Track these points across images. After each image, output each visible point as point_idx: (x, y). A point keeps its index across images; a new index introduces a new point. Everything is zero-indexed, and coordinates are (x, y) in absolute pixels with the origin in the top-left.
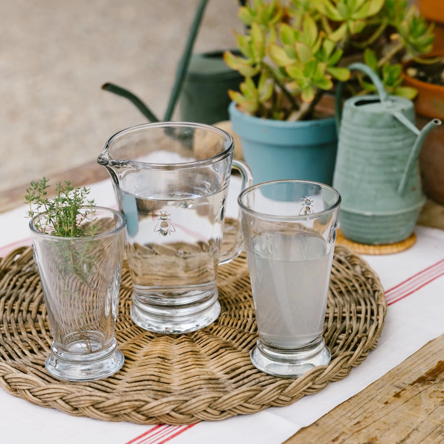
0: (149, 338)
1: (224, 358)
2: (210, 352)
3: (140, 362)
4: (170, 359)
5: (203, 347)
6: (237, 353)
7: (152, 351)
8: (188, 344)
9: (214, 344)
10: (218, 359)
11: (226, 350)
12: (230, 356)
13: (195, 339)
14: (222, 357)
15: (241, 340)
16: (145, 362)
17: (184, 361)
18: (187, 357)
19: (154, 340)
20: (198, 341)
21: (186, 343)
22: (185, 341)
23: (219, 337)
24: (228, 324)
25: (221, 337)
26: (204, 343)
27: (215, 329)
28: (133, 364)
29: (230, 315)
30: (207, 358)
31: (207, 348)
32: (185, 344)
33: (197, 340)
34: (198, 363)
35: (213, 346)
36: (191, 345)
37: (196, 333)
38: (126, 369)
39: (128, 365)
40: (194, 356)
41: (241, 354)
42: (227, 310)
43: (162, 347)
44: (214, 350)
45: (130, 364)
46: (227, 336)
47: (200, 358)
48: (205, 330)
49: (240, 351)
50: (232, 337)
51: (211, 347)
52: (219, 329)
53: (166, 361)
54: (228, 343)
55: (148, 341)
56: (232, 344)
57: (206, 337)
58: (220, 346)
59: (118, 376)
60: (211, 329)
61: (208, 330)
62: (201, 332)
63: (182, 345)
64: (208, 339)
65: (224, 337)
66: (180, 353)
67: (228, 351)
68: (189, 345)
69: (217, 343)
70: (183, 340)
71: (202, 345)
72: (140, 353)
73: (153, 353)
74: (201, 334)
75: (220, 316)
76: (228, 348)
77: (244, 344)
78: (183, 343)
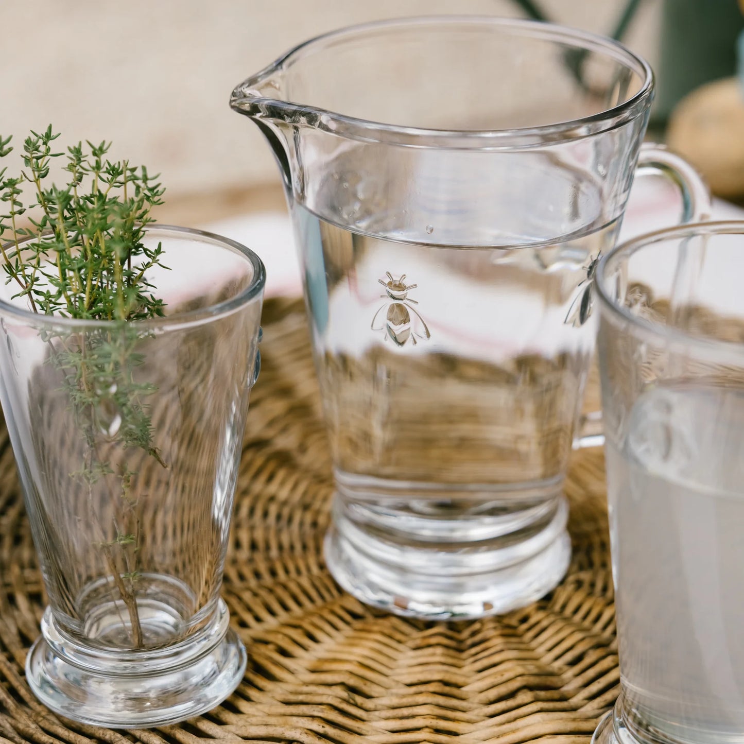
0: (348, 617)
1: (520, 723)
2: (493, 694)
3: (290, 688)
4: (373, 694)
5: (480, 671)
6: (563, 715)
7: (335, 660)
8: (443, 655)
9: (511, 669)
10: (503, 724)
11: (537, 700)
12: (539, 722)
13: (469, 642)
14: (515, 719)
15: (591, 673)
16: (301, 693)
17: (405, 712)
18: (420, 699)
19: (358, 624)
20: (473, 651)
21: (439, 650)
22: (438, 645)
23: (533, 650)
24: (576, 611)
25: (541, 650)
26: (486, 662)
27: (533, 620)
28: (269, 691)
29: (592, 585)
30: (476, 712)
31: (490, 677)
32: (434, 655)
33: (474, 645)
34: (443, 724)
35: (507, 676)
36: (450, 661)
37: (477, 626)
38: (243, 705)
39: (252, 693)
40: (441, 700)
41: (574, 720)
42: (591, 565)
43: (367, 652)
44: (503, 690)
45: (260, 689)
46: (557, 651)
47: (454, 709)
48: (506, 621)
49: (574, 709)
50: (569, 657)
51: (499, 679)
52: (544, 623)
53: (359, 699)
54: (552, 674)
55: (340, 624)
56: (563, 680)
57: (497, 642)
58: (524, 683)
59: (206, 726)
60: (524, 620)
61: (514, 621)
62: (491, 625)
63: (425, 655)
64: (502, 651)
65: (550, 650)
66: (409, 681)
67: (540, 705)
68: (442, 659)
69: (520, 670)
70: (434, 640)
71: (479, 665)
72: (303, 660)
73: (334, 666)
74: (490, 631)
75: (562, 582)
76: (542, 694)
77: (595, 688)
78: (430, 651)
